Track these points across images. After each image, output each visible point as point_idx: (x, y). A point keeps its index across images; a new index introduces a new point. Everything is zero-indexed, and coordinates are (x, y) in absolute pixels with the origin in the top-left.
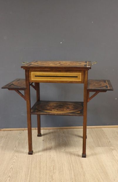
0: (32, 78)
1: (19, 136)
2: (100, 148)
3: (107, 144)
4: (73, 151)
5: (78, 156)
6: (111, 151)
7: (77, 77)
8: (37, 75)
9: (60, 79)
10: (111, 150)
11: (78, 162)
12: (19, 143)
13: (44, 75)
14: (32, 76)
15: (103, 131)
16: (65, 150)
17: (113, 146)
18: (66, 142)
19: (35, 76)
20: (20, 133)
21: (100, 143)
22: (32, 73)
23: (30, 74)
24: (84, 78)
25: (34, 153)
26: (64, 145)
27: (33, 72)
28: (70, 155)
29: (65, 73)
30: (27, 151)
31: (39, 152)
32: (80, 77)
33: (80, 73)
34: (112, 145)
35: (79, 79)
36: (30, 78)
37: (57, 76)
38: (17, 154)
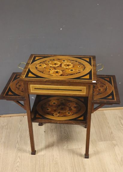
0: (31, 90)
1: (20, 126)
2: (102, 142)
3: (109, 136)
4: (75, 148)
5: (81, 155)
6: (114, 148)
7: (81, 90)
8: (36, 88)
9: (63, 92)
10: (114, 146)
11: (81, 166)
12: (21, 137)
13: (44, 87)
14: (31, 88)
15: (105, 115)
16: (67, 147)
17: (115, 140)
18: (68, 134)
19: (35, 89)
20: (21, 121)
21: (102, 134)
22: (31, 86)
23: (29, 86)
24: (89, 91)
25: (36, 152)
26: (66, 138)
27: (32, 84)
28: (73, 155)
29: (68, 87)
30: (29, 150)
31: (42, 150)
32: (84, 90)
33: (85, 87)
34: (114, 138)
35: (84, 93)
36: (29, 90)
37: (59, 89)
38: (20, 154)
